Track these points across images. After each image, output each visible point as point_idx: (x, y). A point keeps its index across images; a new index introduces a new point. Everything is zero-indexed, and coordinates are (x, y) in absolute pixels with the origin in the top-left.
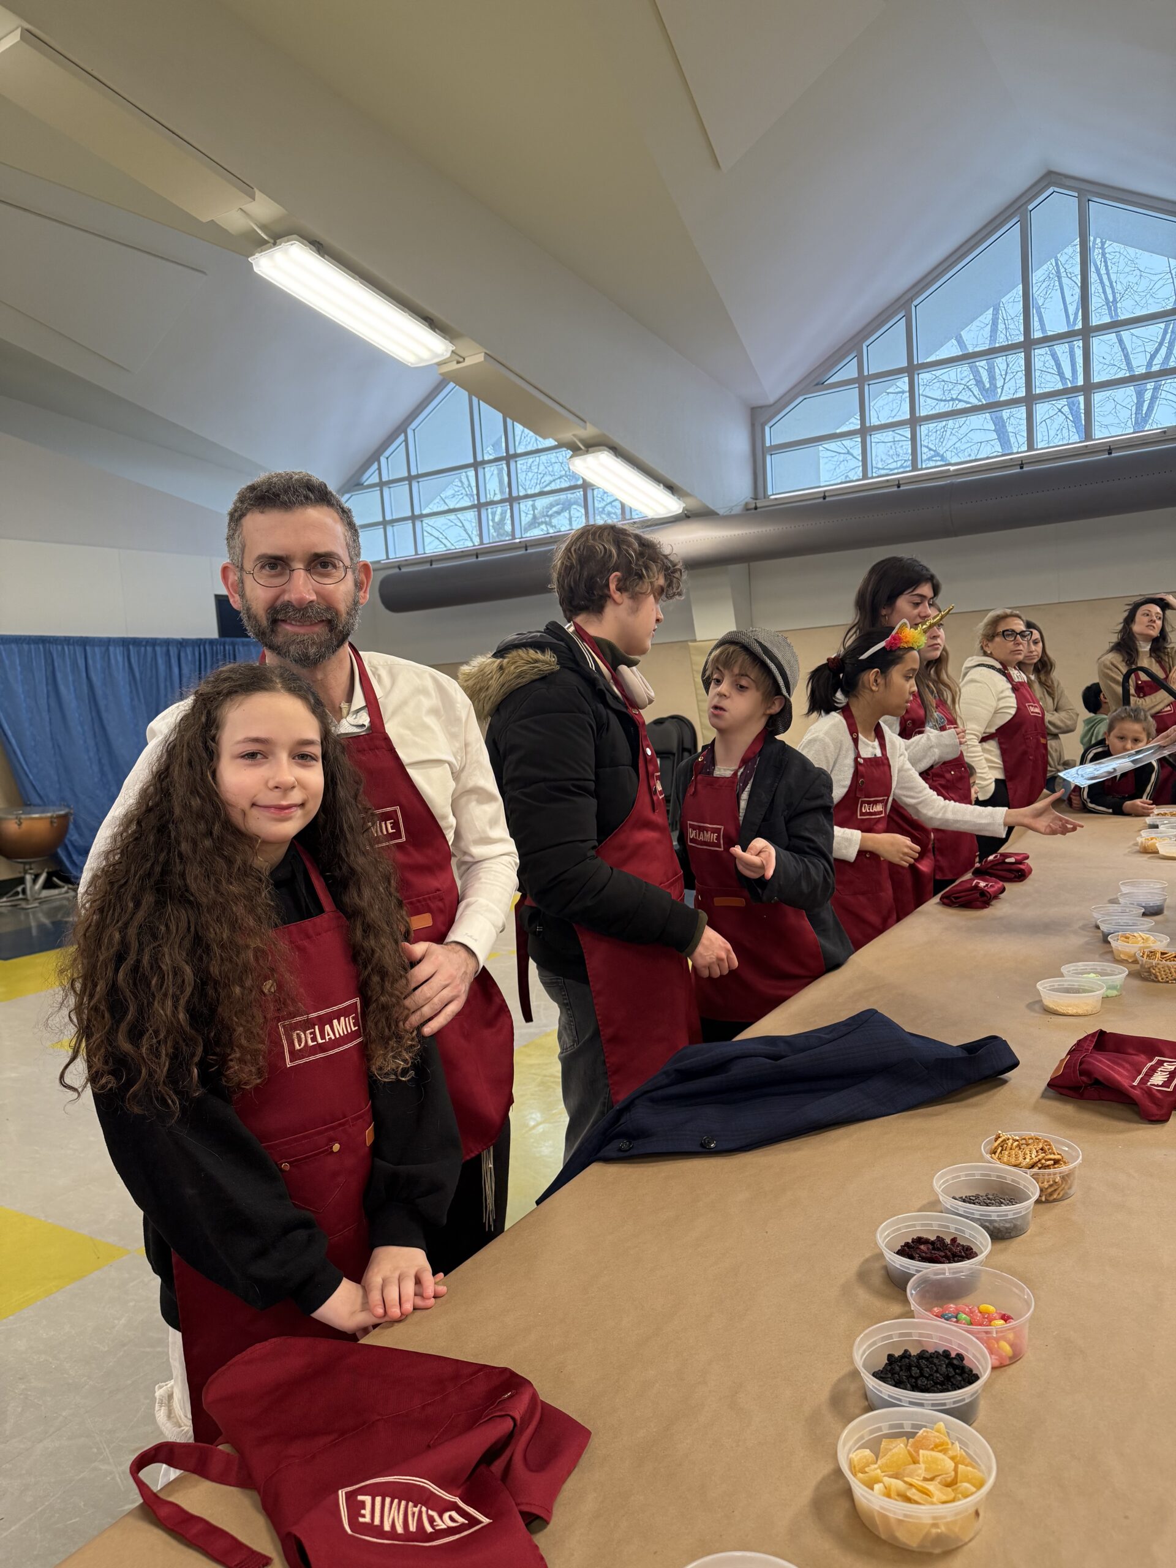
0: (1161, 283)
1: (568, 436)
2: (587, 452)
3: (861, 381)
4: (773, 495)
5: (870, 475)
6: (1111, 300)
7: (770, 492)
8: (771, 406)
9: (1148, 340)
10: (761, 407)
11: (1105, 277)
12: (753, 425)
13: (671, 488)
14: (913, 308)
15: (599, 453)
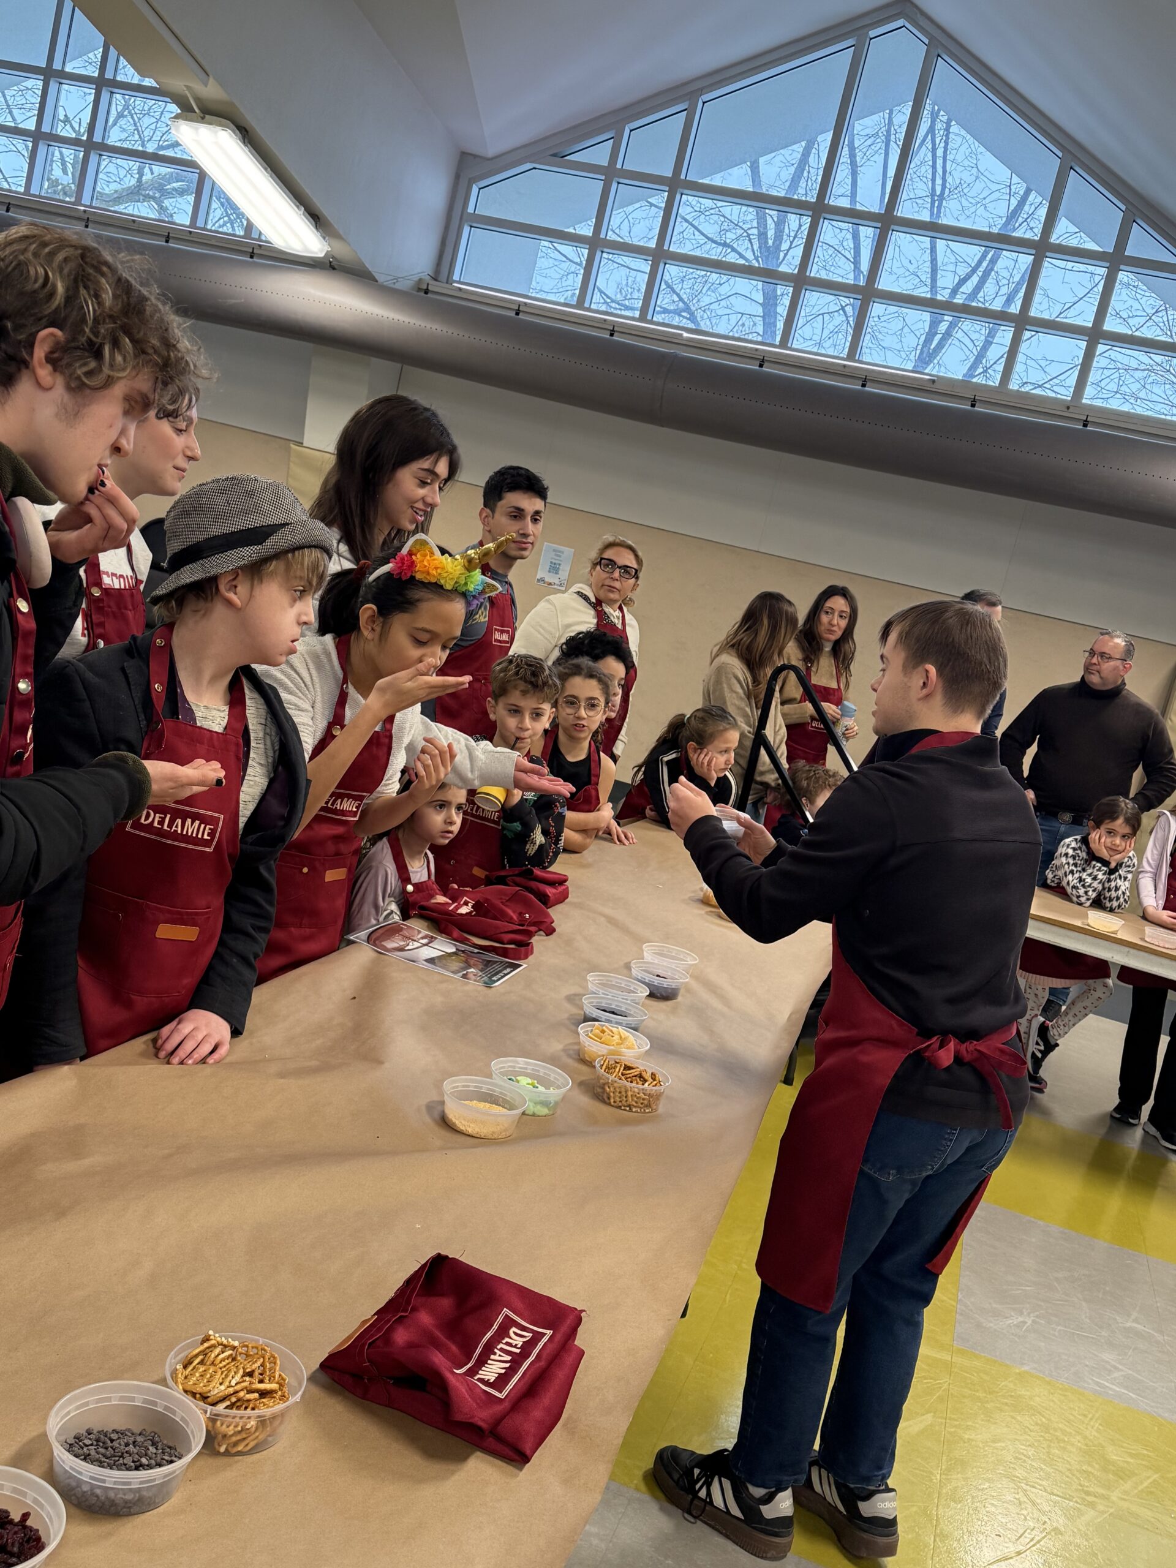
0: (996, 195)
1: (178, 85)
2: (202, 120)
3: (611, 174)
4: (459, 282)
5: (587, 305)
6: (938, 193)
7: (456, 277)
8: (489, 159)
9: (961, 260)
10: (475, 156)
11: (939, 162)
12: (457, 177)
13: (316, 218)
14: (700, 104)
15: (219, 128)
